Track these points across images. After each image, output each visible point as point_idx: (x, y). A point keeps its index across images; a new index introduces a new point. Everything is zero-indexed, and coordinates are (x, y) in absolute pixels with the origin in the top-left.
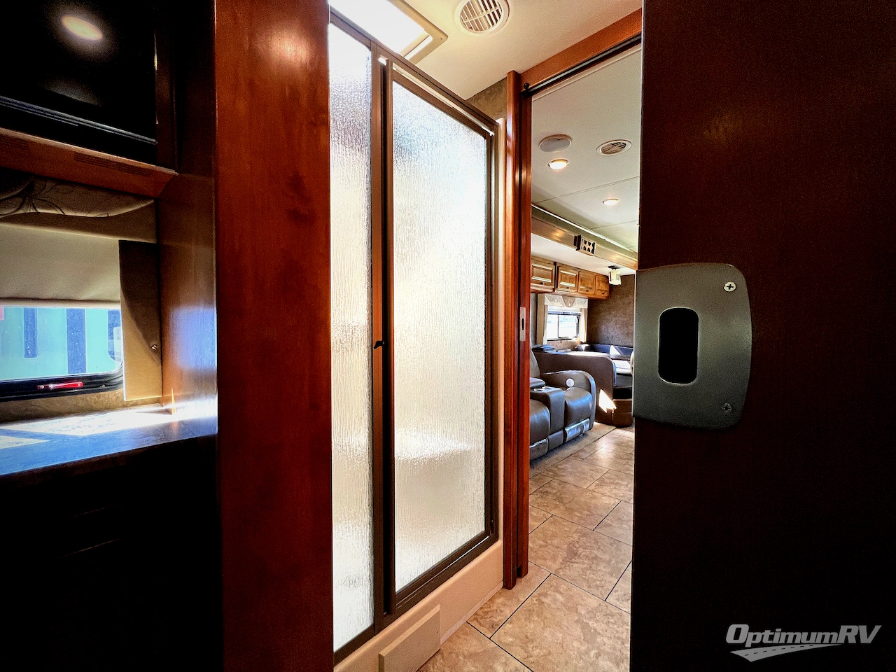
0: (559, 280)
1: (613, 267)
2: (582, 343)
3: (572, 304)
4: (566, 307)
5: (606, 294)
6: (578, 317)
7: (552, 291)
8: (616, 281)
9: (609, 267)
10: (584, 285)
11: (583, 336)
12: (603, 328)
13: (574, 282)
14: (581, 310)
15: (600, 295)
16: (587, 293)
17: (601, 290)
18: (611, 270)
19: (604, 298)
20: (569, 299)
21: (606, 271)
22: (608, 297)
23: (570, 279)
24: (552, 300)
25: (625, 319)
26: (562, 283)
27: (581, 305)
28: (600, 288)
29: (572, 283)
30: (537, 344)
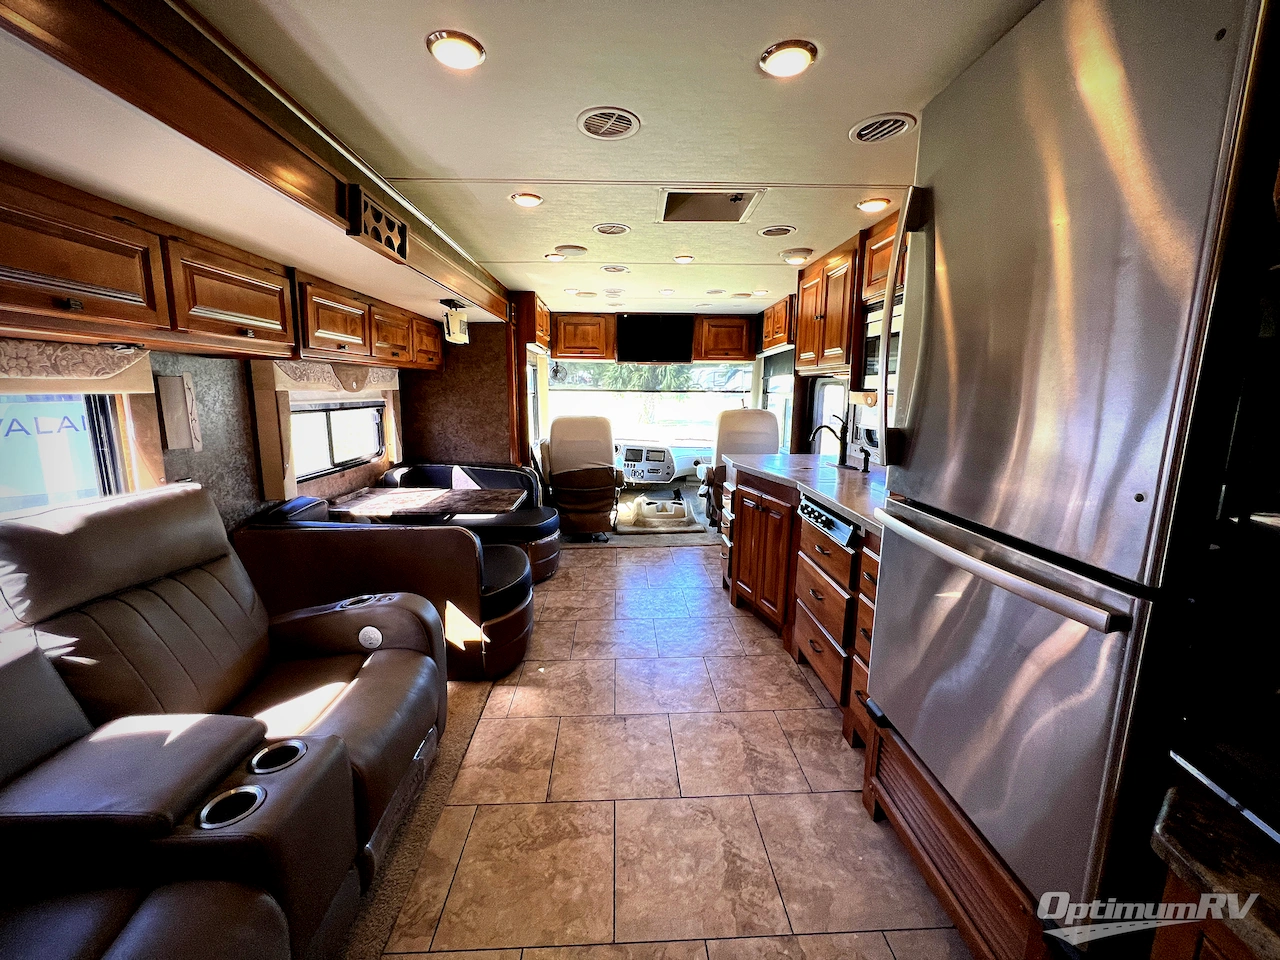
0: (311, 322)
1: (450, 303)
2: (393, 466)
3: (361, 382)
4: (344, 392)
5: (436, 361)
6: (380, 408)
7: (288, 354)
8: (459, 337)
9: (443, 302)
10: (385, 339)
11: (394, 451)
12: (436, 428)
13: (359, 331)
14: (385, 394)
15: (423, 362)
16: (396, 358)
17: (426, 352)
18: (446, 309)
19: (434, 368)
20: (352, 371)
21: (437, 311)
22: (439, 367)
23: (347, 323)
24: (299, 377)
25: (477, 412)
26: (320, 333)
27: (383, 384)
28: (424, 348)
29: (353, 333)
30: (267, 501)
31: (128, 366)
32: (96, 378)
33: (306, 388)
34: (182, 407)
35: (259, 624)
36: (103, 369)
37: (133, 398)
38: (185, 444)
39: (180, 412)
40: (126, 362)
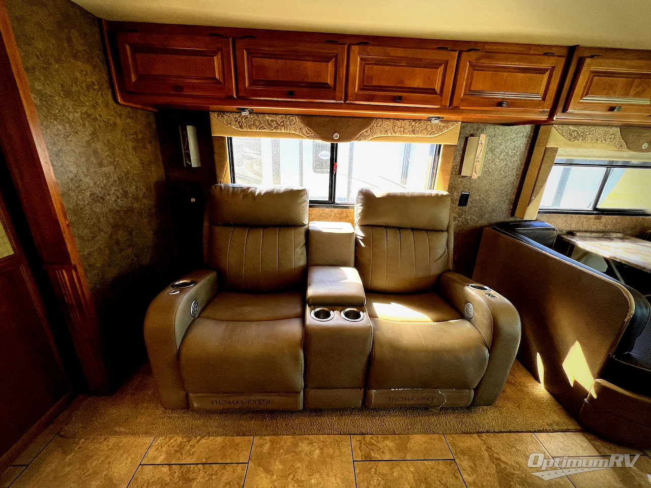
4: (631, 152)
29: (637, 95)
30: (516, 217)
31: (446, 131)
32: (429, 136)
33: (579, 146)
34: (474, 153)
35: (435, 269)
36: (434, 132)
37: (445, 146)
38: (468, 174)
39: (472, 157)
40: (446, 128)
